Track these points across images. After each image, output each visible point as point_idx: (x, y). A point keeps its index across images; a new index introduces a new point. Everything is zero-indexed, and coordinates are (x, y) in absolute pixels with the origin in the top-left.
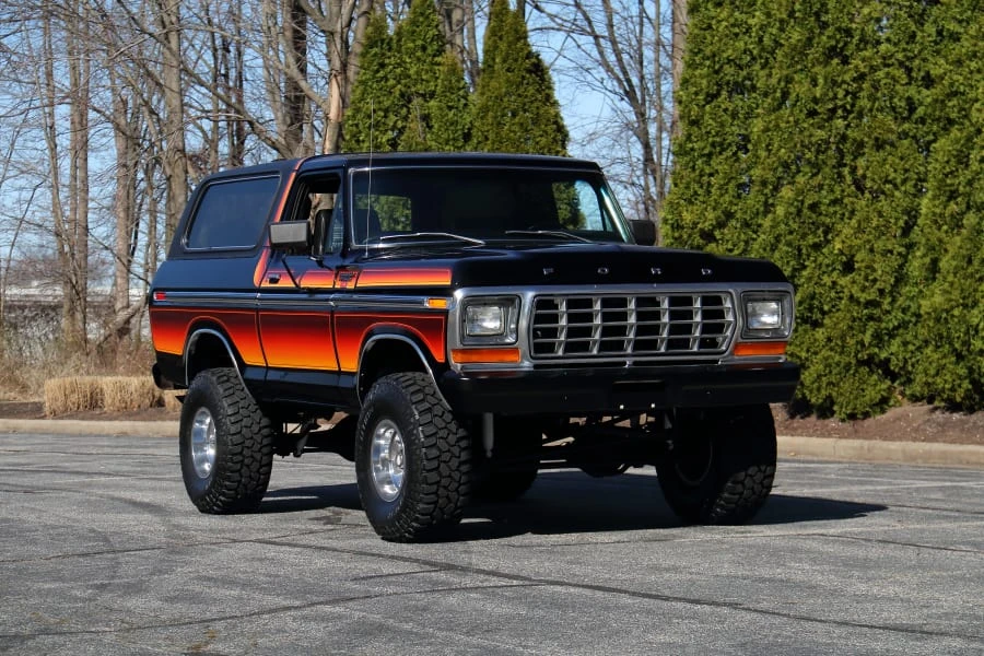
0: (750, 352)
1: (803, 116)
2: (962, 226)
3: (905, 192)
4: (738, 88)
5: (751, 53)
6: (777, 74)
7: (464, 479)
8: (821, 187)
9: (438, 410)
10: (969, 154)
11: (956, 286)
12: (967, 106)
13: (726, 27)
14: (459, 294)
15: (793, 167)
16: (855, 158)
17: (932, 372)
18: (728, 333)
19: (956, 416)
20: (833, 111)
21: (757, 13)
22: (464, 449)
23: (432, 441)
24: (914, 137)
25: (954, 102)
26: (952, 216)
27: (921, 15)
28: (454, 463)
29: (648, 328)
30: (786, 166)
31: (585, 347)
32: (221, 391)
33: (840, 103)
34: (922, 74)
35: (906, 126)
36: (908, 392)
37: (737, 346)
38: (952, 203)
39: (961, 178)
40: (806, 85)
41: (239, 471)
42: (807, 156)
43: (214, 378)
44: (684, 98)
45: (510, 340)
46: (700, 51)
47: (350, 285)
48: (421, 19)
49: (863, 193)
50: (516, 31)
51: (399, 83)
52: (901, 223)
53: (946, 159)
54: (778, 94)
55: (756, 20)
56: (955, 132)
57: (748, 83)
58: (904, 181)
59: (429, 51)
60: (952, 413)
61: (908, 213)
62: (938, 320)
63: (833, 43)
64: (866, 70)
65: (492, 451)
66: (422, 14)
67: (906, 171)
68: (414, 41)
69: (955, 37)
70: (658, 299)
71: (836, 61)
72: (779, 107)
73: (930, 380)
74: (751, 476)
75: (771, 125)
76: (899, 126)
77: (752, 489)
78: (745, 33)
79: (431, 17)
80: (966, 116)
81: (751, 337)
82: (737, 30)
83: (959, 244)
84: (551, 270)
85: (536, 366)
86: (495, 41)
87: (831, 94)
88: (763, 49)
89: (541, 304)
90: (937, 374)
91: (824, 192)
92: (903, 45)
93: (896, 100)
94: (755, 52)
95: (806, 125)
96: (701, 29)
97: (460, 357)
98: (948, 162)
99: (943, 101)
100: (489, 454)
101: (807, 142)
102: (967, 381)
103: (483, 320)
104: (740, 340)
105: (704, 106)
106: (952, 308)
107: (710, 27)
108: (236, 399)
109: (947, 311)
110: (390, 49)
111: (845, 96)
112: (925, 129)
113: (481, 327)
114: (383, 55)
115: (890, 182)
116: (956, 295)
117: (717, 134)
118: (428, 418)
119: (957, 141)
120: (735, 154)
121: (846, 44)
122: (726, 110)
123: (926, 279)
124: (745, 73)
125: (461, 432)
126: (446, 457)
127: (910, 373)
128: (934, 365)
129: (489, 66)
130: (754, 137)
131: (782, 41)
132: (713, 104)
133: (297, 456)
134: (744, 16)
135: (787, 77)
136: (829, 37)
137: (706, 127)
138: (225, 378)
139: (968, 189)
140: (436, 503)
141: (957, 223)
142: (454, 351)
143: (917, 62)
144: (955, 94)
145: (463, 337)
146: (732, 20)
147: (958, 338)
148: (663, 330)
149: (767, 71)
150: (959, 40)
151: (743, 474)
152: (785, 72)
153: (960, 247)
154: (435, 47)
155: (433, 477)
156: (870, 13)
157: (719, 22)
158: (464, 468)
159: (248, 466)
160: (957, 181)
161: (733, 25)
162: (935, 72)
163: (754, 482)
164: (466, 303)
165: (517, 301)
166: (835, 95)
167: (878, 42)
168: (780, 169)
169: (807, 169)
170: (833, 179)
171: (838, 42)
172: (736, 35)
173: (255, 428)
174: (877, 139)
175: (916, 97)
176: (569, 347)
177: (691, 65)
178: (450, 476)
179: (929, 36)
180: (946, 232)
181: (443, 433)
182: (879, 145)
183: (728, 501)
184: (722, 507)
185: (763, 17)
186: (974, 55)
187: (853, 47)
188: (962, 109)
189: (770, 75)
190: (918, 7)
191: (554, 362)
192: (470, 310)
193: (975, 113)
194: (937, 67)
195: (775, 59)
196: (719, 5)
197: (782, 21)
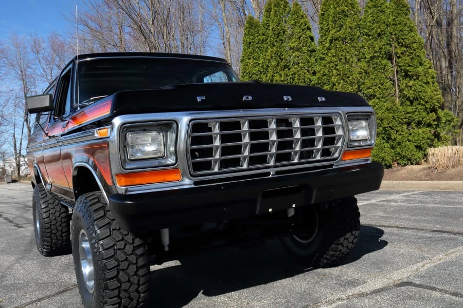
0: (351, 157)
5: (260, 71)
6: (269, 75)
7: (142, 280)
13: (252, 64)
14: (117, 121)
18: (339, 144)
22: (141, 255)
25: (325, 77)
28: (132, 269)
29: (285, 144)
31: (237, 162)
33: (289, 81)
34: (312, 71)
40: (279, 76)
45: (171, 161)
55: (261, 61)
64: (296, 71)
65: (169, 245)
70: (290, 121)
71: (286, 69)
74: (347, 239)
77: (347, 247)
82: (255, 65)
84: (204, 98)
85: (195, 183)
87: (286, 79)
88: (264, 69)
89: (197, 127)
92: (306, 63)
97: (123, 180)
99: (321, 78)
100: (167, 249)
103: (143, 145)
104: (347, 149)
107: (247, 65)
113: (141, 151)
125: (138, 242)
126: (124, 265)
131: (270, 66)
134: (257, 61)
136: (284, 62)
142: (117, 175)
143: (311, 68)
145: (123, 163)
146: (254, 62)
148: (296, 145)
149: (265, 75)
151: (342, 239)
152: (272, 74)
155: (114, 283)
157: (250, 63)
162: (317, 70)
163: (349, 242)
164: (125, 129)
165: (174, 126)
167: (299, 63)
171: (287, 64)
172: (255, 66)
173: (57, 214)
175: (311, 79)
176: (224, 164)
178: (129, 281)
181: (120, 245)
183: (333, 256)
184: (327, 259)
185: (263, 60)
186: (331, 62)
187: (291, 65)
188: (328, 79)
189: (267, 76)
190: (309, 53)
191: (211, 177)
192: (130, 136)
193: (333, 79)
194: (317, 68)
195: (268, 72)
196: (249, 59)
197: (269, 60)
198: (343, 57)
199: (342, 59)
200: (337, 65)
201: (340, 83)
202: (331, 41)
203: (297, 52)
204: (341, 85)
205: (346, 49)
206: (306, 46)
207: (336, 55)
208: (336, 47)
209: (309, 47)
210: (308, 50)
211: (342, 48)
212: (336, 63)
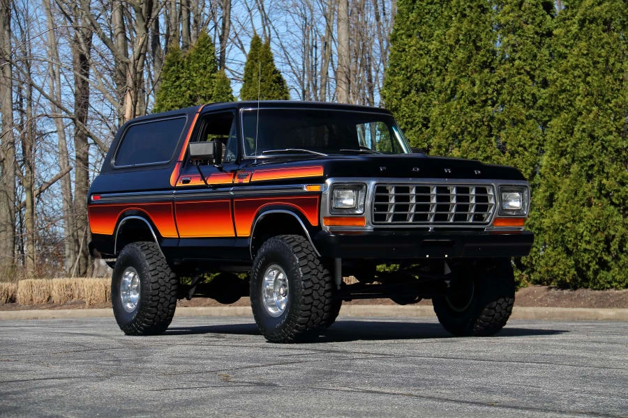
0: (503, 224)
1: (466, 105)
2: (569, 173)
3: (531, 152)
4: (423, 88)
5: (431, 66)
6: (448, 79)
8: (478, 149)
9: (311, 257)
10: (574, 128)
11: (568, 209)
12: (572, 98)
13: (415, 50)
14: (329, 182)
15: (460, 137)
16: (500, 131)
17: (551, 263)
18: (491, 212)
19: (566, 292)
20: (485, 102)
21: (434, 42)
22: (327, 282)
23: (308, 276)
24: (536, 118)
25: (564, 95)
26: (563, 166)
27: (540, 43)
28: (322, 291)
29: (443, 207)
30: (455, 136)
31: (404, 217)
32: (144, 255)
33: (490, 97)
34: (541, 79)
35: (531, 111)
36: (532, 278)
37: (496, 220)
38: (563, 158)
39: (569, 143)
40: (468, 85)
41: (156, 307)
42: (469, 130)
43: (139, 248)
44: (387, 95)
45: (360, 212)
46: (398, 65)
47: (246, 181)
48: (204, 49)
49: (504, 153)
50: (267, 57)
51: (189, 89)
52: (529, 171)
53: (559, 131)
54: (449, 92)
55: (433, 46)
56: (564, 115)
57: (429, 85)
58: (531, 145)
59: (209, 69)
60: (562, 289)
61: (533, 166)
62: (556, 231)
63: (485, 59)
64: (507, 77)
65: (341, 285)
66: (204, 46)
67: (532, 139)
68: (199, 63)
69: (563, 56)
70: (448, 189)
71: (486, 71)
72: (449, 100)
73: (550, 269)
74: (500, 304)
75: (444, 111)
76: (527, 111)
77: (500, 313)
78: (426, 54)
79: (210, 48)
80: (571, 105)
81: (504, 214)
82: (421, 52)
83: (568, 183)
84: (385, 168)
85: (375, 229)
86: (252, 63)
87: (484, 91)
88: (439, 63)
89: (380, 189)
90: (554, 265)
91: (480, 152)
92: (529, 61)
93: (525, 95)
94: (433, 66)
95: (468, 110)
96: (398, 51)
97: (328, 222)
98: (560, 133)
99: (556, 95)
100: (339, 288)
101: (469, 121)
102: (574, 269)
103: (343, 199)
104: (498, 216)
105: (401, 99)
106: (566, 222)
107: (404, 50)
108: (154, 260)
109: (563, 224)
110: (183, 68)
111: (493, 92)
112: (543, 113)
113: (342, 203)
114: (178, 71)
115: (521, 146)
116: (568, 214)
117: (409, 117)
118: (305, 261)
119: (566, 120)
120: (420, 129)
121: (492, 60)
122: (415, 102)
123: (545, 206)
124: (427, 78)
127: (534, 265)
128: (552, 259)
129: (249, 78)
130: (433, 119)
131: (451, 59)
132: (406, 98)
133: (189, 299)
134: (426, 44)
135: (455, 80)
136: (483, 56)
137: (402, 112)
138: (146, 247)
139: (573, 149)
140: (310, 316)
141: (566, 171)
142: (325, 218)
143: (538, 72)
144: (564, 91)
145: (331, 209)
146: (418, 46)
147: (571, 241)
148: (452, 209)
149: (441, 78)
150: (566, 58)
151: (495, 303)
152: (454, 77)
153: (570, 185)
154: (212, 67)
155: (309, 300)
156: (508, 41)
157: (410, 47)
158: (328, 295)
159: (162, 303)
160: (566, 145)
161: (419, 49)
162: (550, 77)
163: (502, 308)
164: (334, 187)
165: (364, 187)
166: (487, 91)
167: (514, 60)
168: (451, 138)
169: (468, 138)
170: (485, 144)
171: (488, 59)
172: (421, 55)
173: (167, 279)
174: (513, 119)
175: (537, 93)
176: (396, 218)
177: (392, 74)
178: (319, 299)
179: (545, 56)
180: (559, 176)
181: (315, 272)
182: (515, 123)
183: (485, 321)
185: (438, 44)
186: (577, 66)
187: (497, 62)
188: (569, 100)
189: (444, 80)
190: (537, 38)
191: (386, 226)
192: (336, 192)
193: (577, 103)
194: (552, 74)
195: (446, 70)
196: (410, 36)
197: (451, 46)
198: (601, 60)
199: (598, 62)
200: (587, 75)
201: (590, 111)
202: (582, 23)
203: (511, 36)
204: (591, 116)
205: (609, 44)
206: (532, 23)
207: (587, 54)
208: (591, 38)
209: (539, 25)
210: (537, 33)
211: (601, 39)
212: (587, 70)
